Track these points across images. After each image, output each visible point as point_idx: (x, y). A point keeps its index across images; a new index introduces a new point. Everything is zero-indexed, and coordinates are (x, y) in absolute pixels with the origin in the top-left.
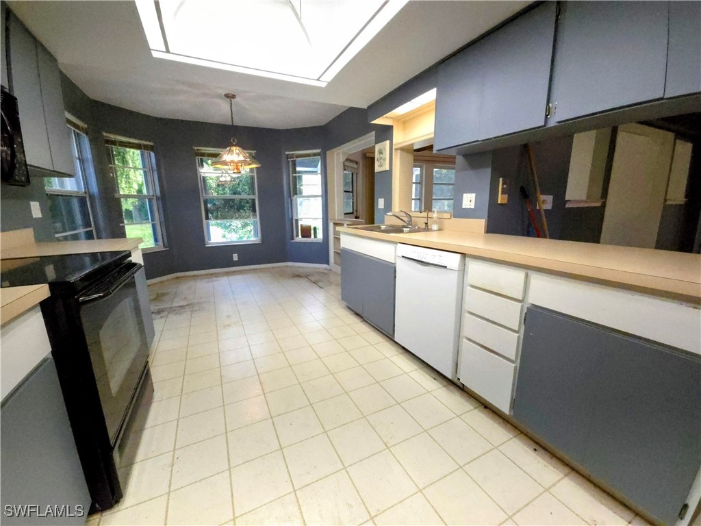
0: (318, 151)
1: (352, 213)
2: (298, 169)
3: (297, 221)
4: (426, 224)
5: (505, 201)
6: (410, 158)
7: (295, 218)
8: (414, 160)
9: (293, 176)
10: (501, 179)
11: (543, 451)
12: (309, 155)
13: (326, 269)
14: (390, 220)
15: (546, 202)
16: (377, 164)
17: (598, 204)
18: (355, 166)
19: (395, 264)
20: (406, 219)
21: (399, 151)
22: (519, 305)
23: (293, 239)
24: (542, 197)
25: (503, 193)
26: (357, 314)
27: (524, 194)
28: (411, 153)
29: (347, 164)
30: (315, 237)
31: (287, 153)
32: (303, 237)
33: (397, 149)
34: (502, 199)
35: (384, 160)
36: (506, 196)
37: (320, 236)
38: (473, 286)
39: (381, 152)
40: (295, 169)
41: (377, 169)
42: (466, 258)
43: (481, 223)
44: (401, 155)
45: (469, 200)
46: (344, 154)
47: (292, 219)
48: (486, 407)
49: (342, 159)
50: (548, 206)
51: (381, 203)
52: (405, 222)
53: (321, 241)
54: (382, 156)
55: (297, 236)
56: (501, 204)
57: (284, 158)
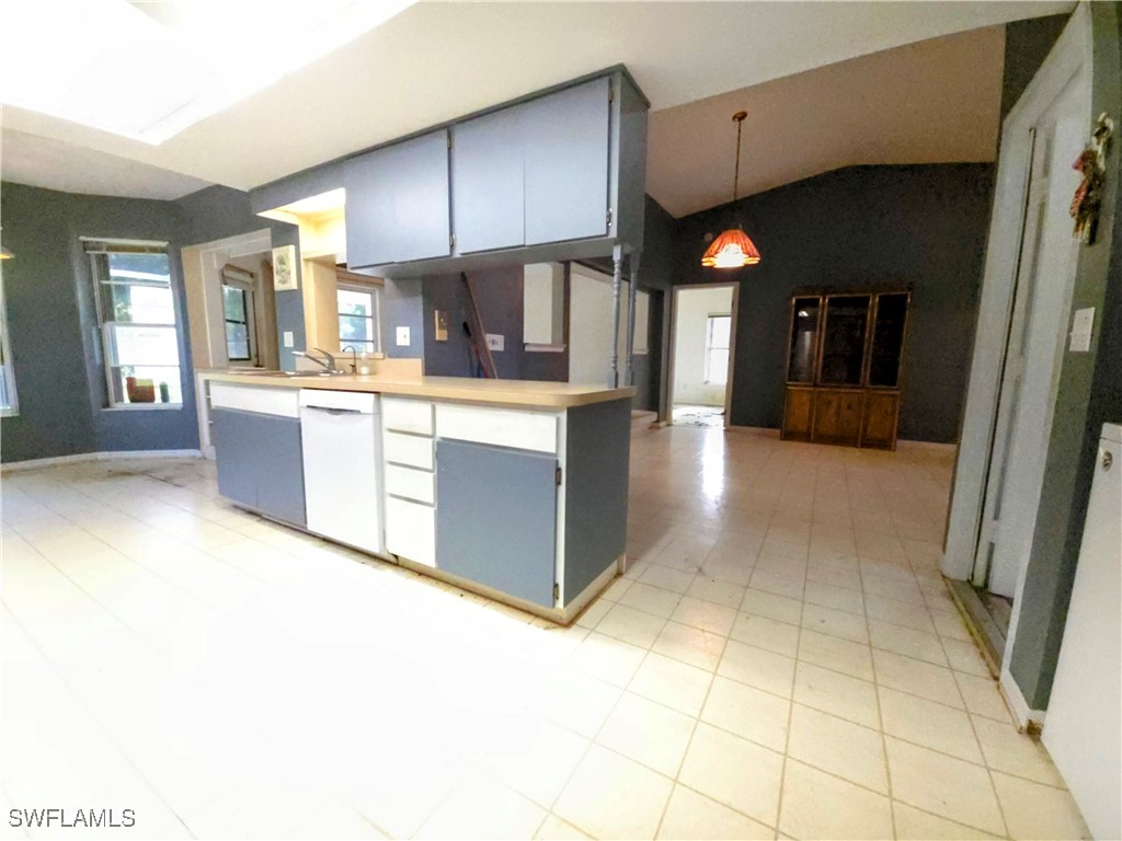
0: (163, 244)
1: (249, 359)
2: (114, 272)
3: (117, 371)
4: (353, 366)
5: (445, 338)
6: (331, 275)
7: (111, 363)
8: (338, 277)
9: (101, 286)
10: (436, 312)
11: (469, 594)
12: (141, 249)
13: (194, 457)
14: (303, 364)
15: (495, 342)
16: (277, 279)
17: (561, 350)
18: (249, 279)
19: (299, 419)
20: (326, 362)
21: (311, 264)
22: (430, 440)
23: (107, 405)
24: (489, 337)
25: (440, 327)
26: (251, 513)
27: (468, 331)
28: (332, 268)
29: (227, 273)
30: (165, 398)
31: (83, 238)
32: (133, 400)
33: (307, 260)
34: (440, 335)
35: (289, 273)
36: (445, 332)
37: (176, 398)
38: (391, 431)
39: (282, 262)
40: (108, 273)
41: (278, 286)
42: (382, 398)
43: (417, 364)
44: (314, 269)
45: (403, 336)
46: (219, 256)
47: (103, 365)
48: (420, 574)
49: (216, 265)
50: (500, 347)
51: (288, 339)
52: (324, 365)
53: (180, 407)
54: (284, 267)
55: (120, 398)
56: (440, 342)
57: (76, 250)
